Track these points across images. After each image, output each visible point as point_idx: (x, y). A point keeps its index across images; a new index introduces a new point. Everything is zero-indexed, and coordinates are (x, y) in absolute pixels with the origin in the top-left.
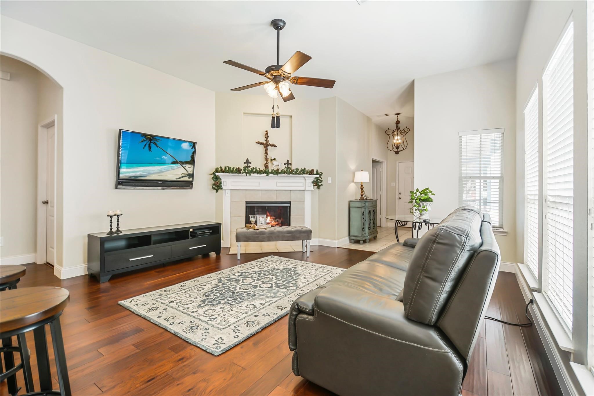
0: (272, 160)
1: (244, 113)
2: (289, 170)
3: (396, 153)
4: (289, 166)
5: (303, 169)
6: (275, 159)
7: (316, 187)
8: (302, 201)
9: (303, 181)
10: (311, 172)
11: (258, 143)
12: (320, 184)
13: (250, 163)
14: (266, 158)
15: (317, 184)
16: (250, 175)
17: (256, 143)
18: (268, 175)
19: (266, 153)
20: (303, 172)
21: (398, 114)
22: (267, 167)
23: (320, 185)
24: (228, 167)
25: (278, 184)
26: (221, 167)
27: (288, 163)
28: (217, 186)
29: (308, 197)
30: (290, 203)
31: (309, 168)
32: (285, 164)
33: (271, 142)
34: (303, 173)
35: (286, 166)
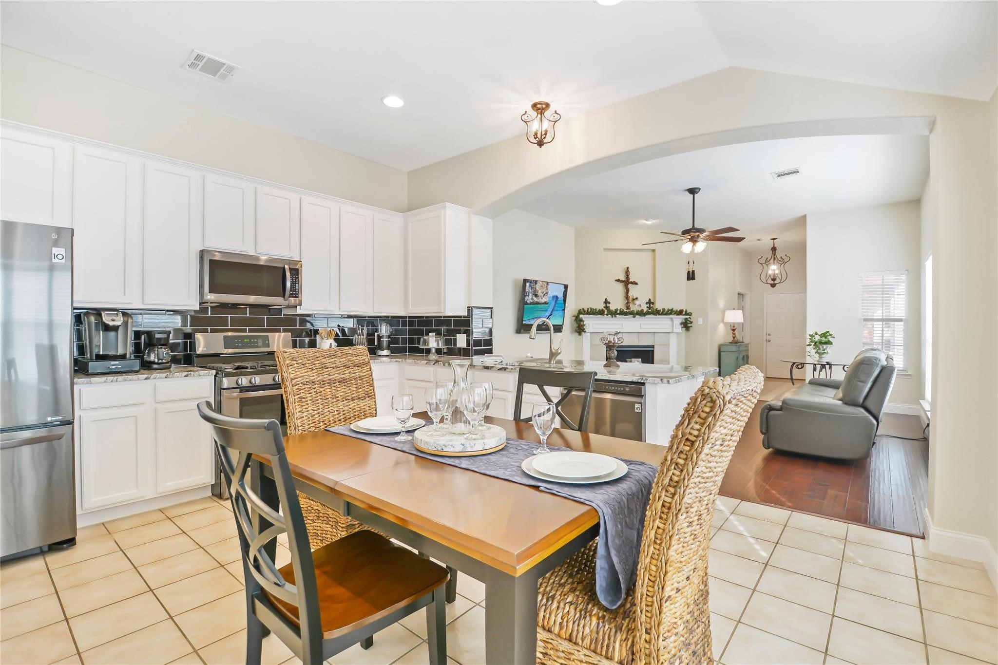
0: (634, 299)
1: (604, 249)
2: (652, 310)
3: (772, 286)
4: (651, 306)
5: (670, 308)
6: (637, 298)
7: (684, 328)
8: (667, 345)
9: (669, 322)
10: (680, 313)
11: (618, 281)
12: (689, 325)
13: (609, 303)
14: (627, 297)
15: (686, 325)
16: (616, 317)
17: (616, 281)
18: (634, 317)
19: (627, 291)
20: (670, 312)
21: (774, 239)
22: (628, 308)
23: (689, 327)
24: (591, 308)
25: (642, 326)
26: (583, 309)
27: (650, 302)
28: (580, 329)
29: (673, 339)
30: (653, 346)
31: (677, 308)
32: (646, 303)
33: (631, 280)
34: (671, 314)
35: (648, 305)
